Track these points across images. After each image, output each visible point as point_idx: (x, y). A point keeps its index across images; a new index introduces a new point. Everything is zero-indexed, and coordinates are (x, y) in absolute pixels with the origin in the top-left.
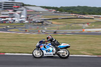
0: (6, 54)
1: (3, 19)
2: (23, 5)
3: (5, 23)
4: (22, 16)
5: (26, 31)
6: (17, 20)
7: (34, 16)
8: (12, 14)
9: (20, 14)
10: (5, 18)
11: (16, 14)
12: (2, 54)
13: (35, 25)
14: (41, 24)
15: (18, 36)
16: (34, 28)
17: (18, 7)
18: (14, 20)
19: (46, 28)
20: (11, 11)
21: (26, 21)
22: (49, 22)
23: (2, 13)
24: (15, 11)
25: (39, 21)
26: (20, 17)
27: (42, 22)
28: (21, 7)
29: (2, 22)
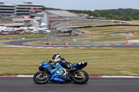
1: (16, 29)
2: (44, 9)
3: (19, 34)
4: (43, 24)
5: (48, 44)
6: (35, 29)
7: (58, 23)
8: (29, 21)
9: (40, 21)
10: (19, 27)
11: (34, 21)
13: (60, 36)
14: (68, 34)
16: (58, 40)
17: (37, 12)
18: (32, 30)
19: (75, 40)
20: (27, 18)
21: (48, 31)
22: (79, 32)
23: (15, 20)
24: (32, 17)
25: (66, 30)
26: (39, 25)
27: (70, 32)
28: (40, 12)
29: (15, 33)
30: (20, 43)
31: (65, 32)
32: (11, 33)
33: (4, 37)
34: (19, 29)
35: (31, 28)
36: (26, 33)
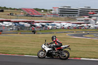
0: (82, 59)
1: (78, 25)
3: (81, 29)
8: (88, 20)
9: (96, 20)
10: (81, 24)
11: (92, 20)
12: (78, 59)
17: (94, 14)
18: (90, 26)
20: (86, 18)
23: (78, 19)
24: (90, 17)
26: (95, 23)
28: (96, 13)
29: (78, 28)
30: (81, 35)
32: (75, 28)
33: (70, 30)
34: (80, 25)
36: (86, 28)
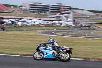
1: (50, 22)
2: (71, 8)
3: (52, 26)
4: (69, 20)
5: (72, 35)
6: (64, 23)
7: (81, 20)
8: (60, 17)
9: (67, 18)
10: (52, 21)
11: (63, 17)
13: (82, 29)
14: (88, 28)
15: (64, 39)
16: (80, 32)
17: (65, 10)
18: (61, 24)
19: (92, 32)
20: (58, 15)
21: (73, 25)
22: (96, 26)
23: (49, 16)
24: (62, 14)
26: (67, 20)
27: (89, 26)
28: (68, 10)
29: (49, 25)
31: (85, 26)
32: (46, 25)
34: (52, 23)
35: (60, 22)
36: (57, 26)
